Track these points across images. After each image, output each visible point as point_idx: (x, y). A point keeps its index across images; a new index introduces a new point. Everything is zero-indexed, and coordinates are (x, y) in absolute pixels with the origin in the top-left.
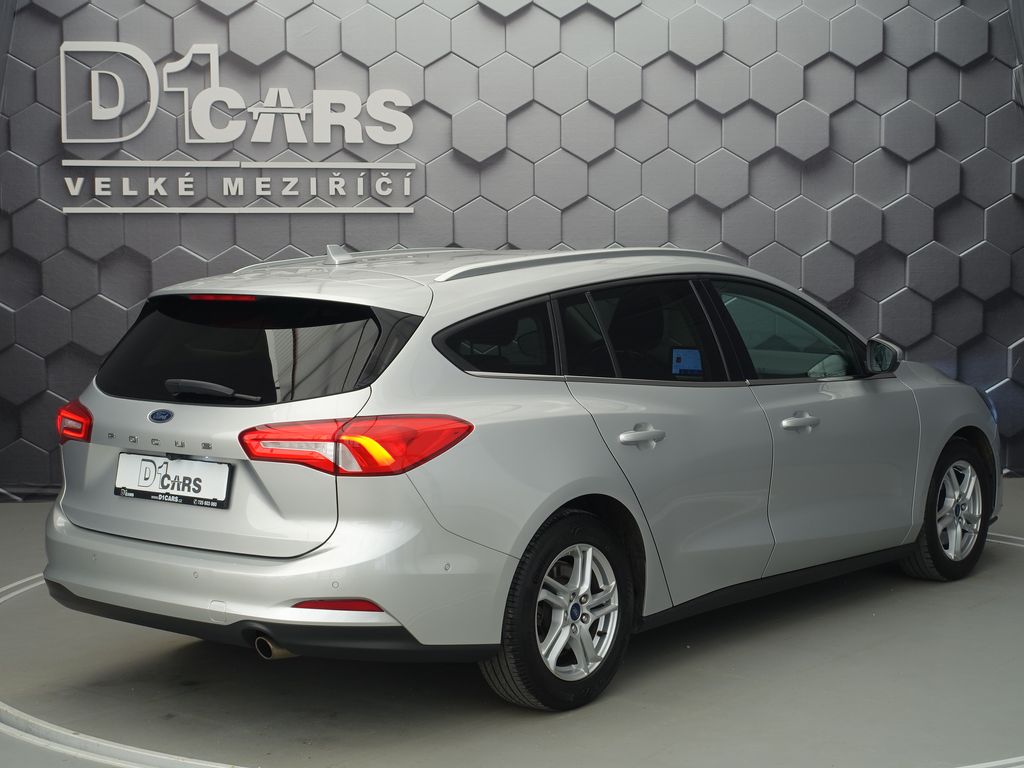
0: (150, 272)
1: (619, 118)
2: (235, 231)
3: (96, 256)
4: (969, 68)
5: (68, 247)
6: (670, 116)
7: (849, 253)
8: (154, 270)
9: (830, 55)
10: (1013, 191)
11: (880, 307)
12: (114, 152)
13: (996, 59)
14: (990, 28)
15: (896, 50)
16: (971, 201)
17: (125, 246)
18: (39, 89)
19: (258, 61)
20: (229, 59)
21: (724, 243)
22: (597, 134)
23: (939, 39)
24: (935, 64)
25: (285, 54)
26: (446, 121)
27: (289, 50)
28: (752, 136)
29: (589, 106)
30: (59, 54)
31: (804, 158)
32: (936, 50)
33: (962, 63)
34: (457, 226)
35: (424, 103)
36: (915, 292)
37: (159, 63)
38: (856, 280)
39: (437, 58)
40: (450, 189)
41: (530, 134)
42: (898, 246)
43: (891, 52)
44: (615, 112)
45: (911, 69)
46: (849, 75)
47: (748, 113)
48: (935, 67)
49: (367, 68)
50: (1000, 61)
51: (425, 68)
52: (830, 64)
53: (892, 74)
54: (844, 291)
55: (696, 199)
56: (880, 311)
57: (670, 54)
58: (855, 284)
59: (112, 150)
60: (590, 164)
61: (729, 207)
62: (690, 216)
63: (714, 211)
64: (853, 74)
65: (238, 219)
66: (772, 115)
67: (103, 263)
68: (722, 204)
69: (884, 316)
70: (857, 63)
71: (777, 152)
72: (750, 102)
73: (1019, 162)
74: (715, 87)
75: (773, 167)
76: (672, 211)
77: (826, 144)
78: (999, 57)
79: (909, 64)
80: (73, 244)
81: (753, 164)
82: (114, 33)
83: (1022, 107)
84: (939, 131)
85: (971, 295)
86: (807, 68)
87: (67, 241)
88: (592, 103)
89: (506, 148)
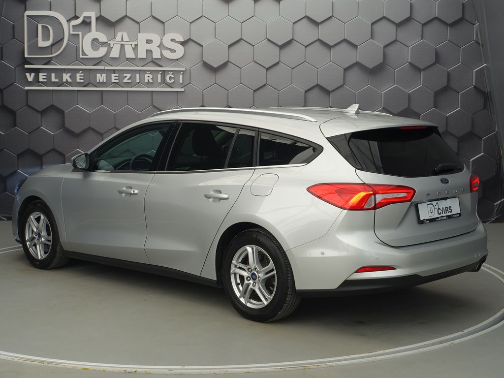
0: (64, 117)
1: (282, 47)
2: (102, 99)
3: (40, 110)
4: (453, 25)
5: (28, 105)
6: (306, 47)
8: (66, 116)
9: (384, 18)
10: (474, 84)
12: (48, 62)
13: (466, 20)
14: (463, 5)
15: (416, 16)
16: (452, 89)
17: (53, 105)
18: (15, 33)
19: (113, 20)
20: (101, 19)
22: (270, 55)
23: (438, 11)
24: (436, 22)
25: (126, 16)
26: (201, 48)
27: (128, 15)
28: (347, 56)
29: (267, 41)
30: (24, 17)
31: (370, 67)
32: (436, 16)
33: (449, 22)
34: (205, 98)
37: (69, 21)
39: (195, 19)
40: (201, 80)
41: (240, 54)
42: (416, 110)
43: (414, 16)
44: (280, 44)
45: (424, 25)
46: (393, 28)
47: (344, 46)
48: (436, 24)
49: (163, 23)
50: (468, 21)
51: (190, 23)
52: (384, 22)
53: (415, 27)
55: (318, 86)
57: (307, 17)
60: (268, 69)
61: (333, 90)
62: (315, 93)
63: (327, 92)
64: (395, 27)
65: (104, 94)
66: (355, 47)
67: (43, 113)
68: (330, 89)
70: (397, 21)
71: (357, 64)
72: (345, 40)
73: (476, 71)
74: (328, 33)
75: (356, 72)
76: (306, 92)
77: (381, 61)
78: (468, 19)
79: (423, 22)
80: (30, 104)
81: (346, 70)
82: (49, 7)
83: (479, 44)
84: (437, 55)
85: (452, 134)
86: (373, 24)
87: (27, 102)
88: (269, 40)
89: (228, 61)
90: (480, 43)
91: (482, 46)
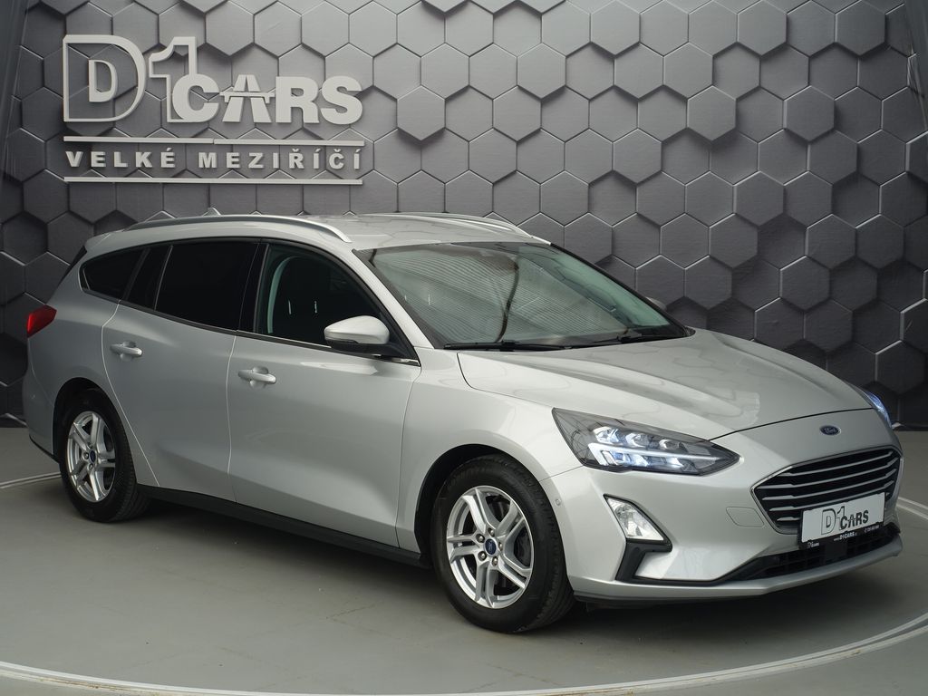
1: (545, 101)
2: (209, 199)
3: (93, 220)
4: (867, 57)
5: (70, 212)
6: (590, 100)
7: (752, 224)
9: (737, 45)
10: (907, 169)
11: (781, 274)
12: (108, 130)
13: (892, 48)
14: (887, 18)
15: (798, 40)
16: (866, 178)
17: (116, 211)
18: (46, 76)
19: (230, 52)
20: (206, 50)
21: (639, 215)
22: (525, 116)
23: (839, 31)
24: (835, 53)
25: (253, 45)
26: (393, 103)
27: (257, 42)
28: (668, 118)
29: (518, 91)
30: (62, 46)
31: (712, 138)
32: (836, 41)
33: (860, 52)
34: (401, 197)
35: (373, 88)
36: (814, 260)
37: (146, 53)
38: (759, 249)
39: (384, 49)
40: (395, 164)
41: (466, 116)
42: (799, 218)
43: (793, 43)
44: (542, 97)
45: (812, 58)
46: (755, 64)
47: (662, 98)
48: (835, 55)
49: (323, 57)
50: (896, 50)
51: (374, 57)
52: (737, 55)
53: (795, 62)
54: (748, 259)
55: (613, 174)
56: (781, 277)
57: (591, 45)
58: (759, 252)
59: (107, 128)
60: (519, 143)
61: (643, 182)
62: (608, 189)
63: (631, 186)
64: (758, 62)
65: (212, 188)
66: (683, 100)
67: (98, 224)
68: (636, 180)
69: (783, 282)
70: (762, 52)
71: (687, 132)
72: (664, 88)
73: (912, 144)
74: (630, 74)
75: (683, 147)
76: (591, 185)
77: (732, 125)
78: (895, 46)
79: (811, 53)
80: (73, 209)
81: (666, 143)
82: (109, 28)
83: (917, 93)
84: (838, 114)
85: (866, 264)
86: (716, 57)
87: (69, 207)
88: (521, 88)
89: (445, 128)
90: (919, 91)
91: (923, 96)
